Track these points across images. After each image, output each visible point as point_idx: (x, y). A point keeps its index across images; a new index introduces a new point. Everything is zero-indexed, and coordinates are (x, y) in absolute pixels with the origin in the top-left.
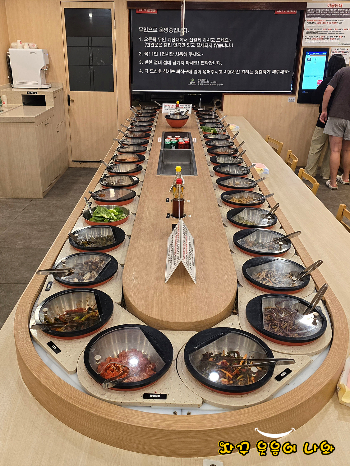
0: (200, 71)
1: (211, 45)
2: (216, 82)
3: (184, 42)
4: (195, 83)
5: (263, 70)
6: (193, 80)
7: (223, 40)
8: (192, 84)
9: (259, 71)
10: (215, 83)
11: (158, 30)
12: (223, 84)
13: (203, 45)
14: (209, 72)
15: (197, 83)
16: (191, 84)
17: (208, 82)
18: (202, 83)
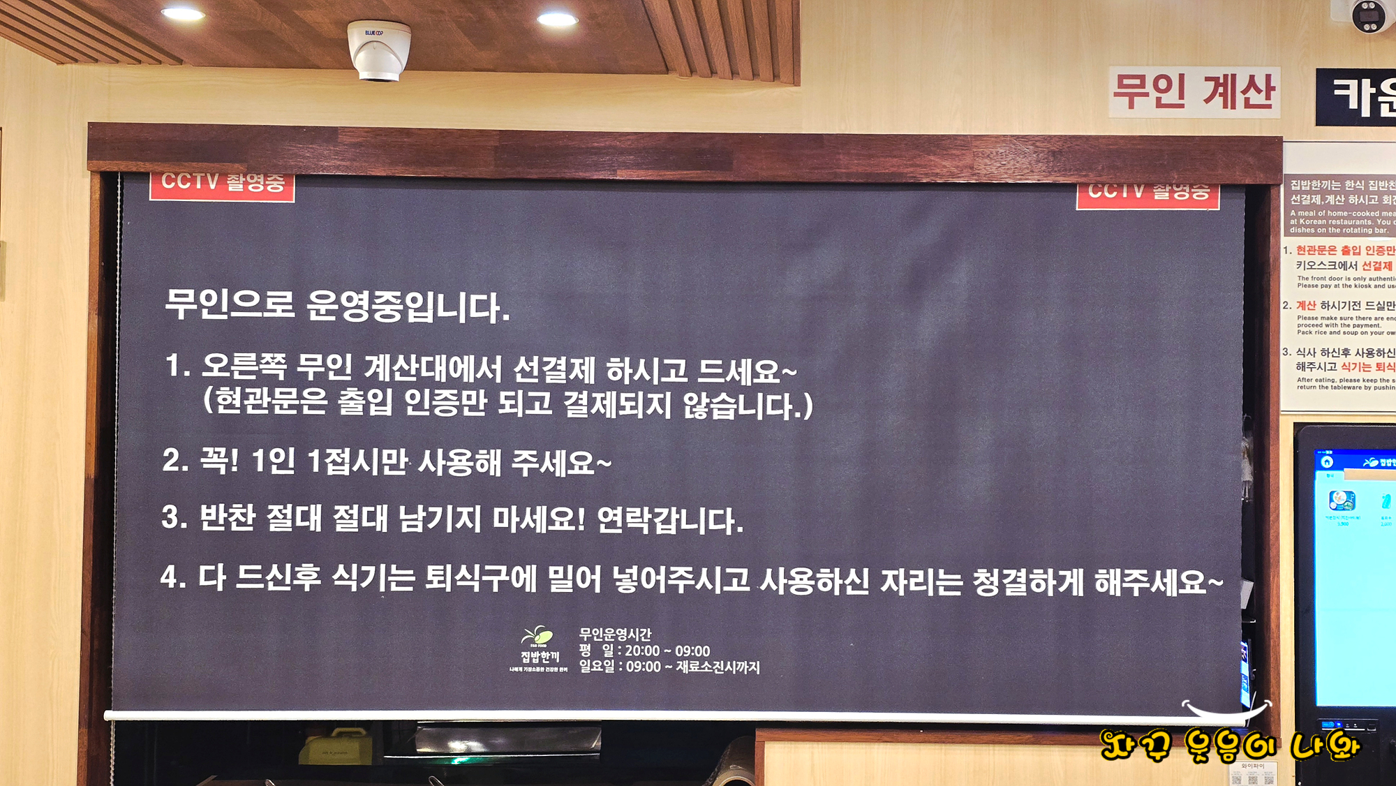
0: (591, 577)
1: (661, 406)
2: (705, 651)
3: (476, 385)
4: (556, 655)
5: (1029, 572)
6: (546, 636)
7: (743, 372)
8: (540, 664)
9: (1002, 576)
10: (702, 660)
11: (300, 304)
12: (756, 667)
13: (607, 404)
14: (655, 578)
15: (571, 657)
16: (531, 664)
17: (654, 650)
18: (609, 654)
